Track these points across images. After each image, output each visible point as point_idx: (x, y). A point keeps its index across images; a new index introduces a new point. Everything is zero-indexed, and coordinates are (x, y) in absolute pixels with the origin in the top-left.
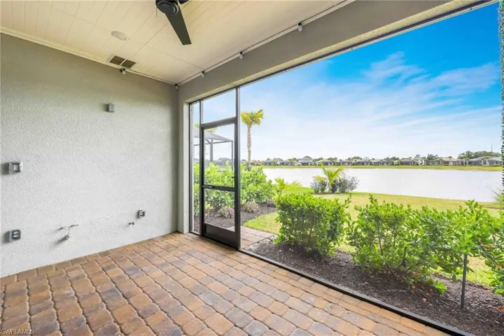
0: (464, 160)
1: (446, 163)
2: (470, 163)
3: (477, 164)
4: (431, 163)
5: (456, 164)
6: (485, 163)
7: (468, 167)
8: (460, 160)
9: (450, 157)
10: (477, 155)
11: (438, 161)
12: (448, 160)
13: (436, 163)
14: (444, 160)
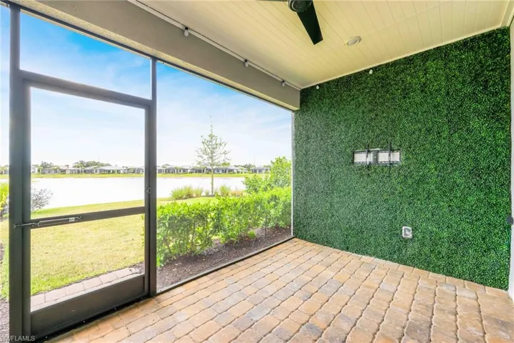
0: (80, 169)
1: (63, 172)
2: (85, 171)
3: (91, 172)
4: (47, 172)
5: (72, 172)
6: (96, 172)
7: (84, 175)
8: (76, 169)
9: (68, 166)
10: (88, 165)
11: (55, 170)
12: (65, 168)
13: (53, 172)
14: (61, 168)
